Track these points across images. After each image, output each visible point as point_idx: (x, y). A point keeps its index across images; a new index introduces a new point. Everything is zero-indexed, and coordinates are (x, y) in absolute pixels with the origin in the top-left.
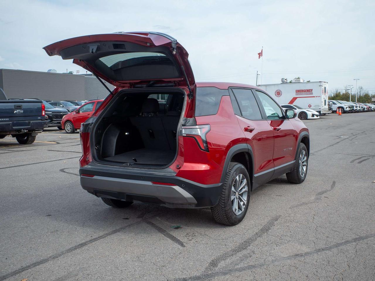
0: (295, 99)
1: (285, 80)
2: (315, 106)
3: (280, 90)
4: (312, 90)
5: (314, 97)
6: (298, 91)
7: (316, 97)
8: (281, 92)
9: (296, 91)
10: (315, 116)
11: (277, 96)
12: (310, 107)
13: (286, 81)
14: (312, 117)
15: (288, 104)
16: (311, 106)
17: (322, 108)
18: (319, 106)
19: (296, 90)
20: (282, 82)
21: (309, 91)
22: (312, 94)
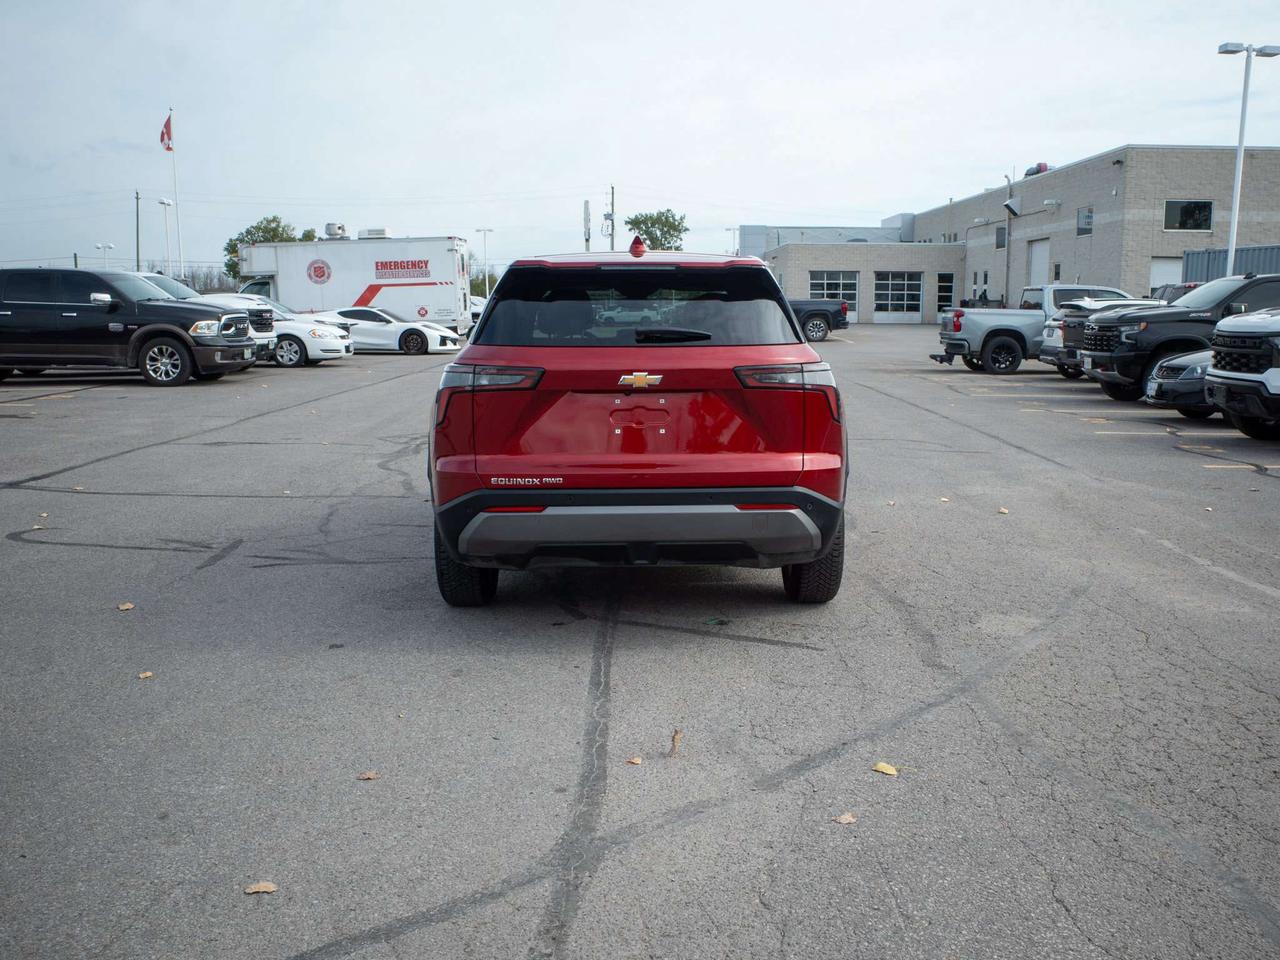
0: (373, 290)
1: (339, 228)
2: (440, 312)
3: (323, 262)
4: (426, 263)
5: (435, 284)
6: (383, 267)
7: (441, 283)
8: (329, 268)
9: (377, 266)
10: (448, 342)
11: (316, 282)
12: (423, 315)
13: (340, 231)
14: (441, 345)
15: (355, 305)
16: (426, 312)
17: (461, 318)
18: (450, 312)
19: (377, 263)
20: (330, 235)
21: (419, 266)
22: (427, 274)
